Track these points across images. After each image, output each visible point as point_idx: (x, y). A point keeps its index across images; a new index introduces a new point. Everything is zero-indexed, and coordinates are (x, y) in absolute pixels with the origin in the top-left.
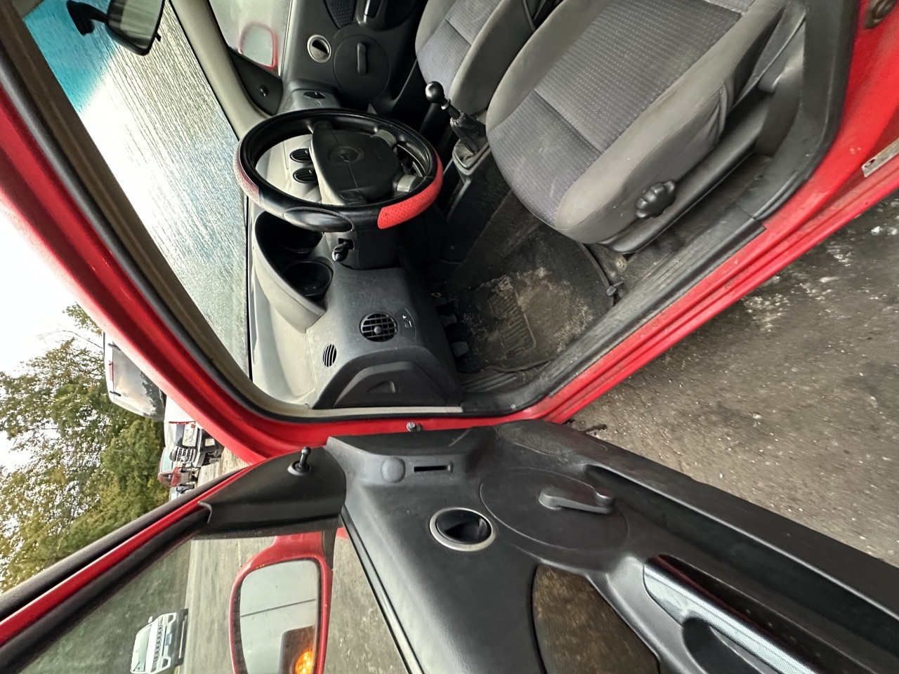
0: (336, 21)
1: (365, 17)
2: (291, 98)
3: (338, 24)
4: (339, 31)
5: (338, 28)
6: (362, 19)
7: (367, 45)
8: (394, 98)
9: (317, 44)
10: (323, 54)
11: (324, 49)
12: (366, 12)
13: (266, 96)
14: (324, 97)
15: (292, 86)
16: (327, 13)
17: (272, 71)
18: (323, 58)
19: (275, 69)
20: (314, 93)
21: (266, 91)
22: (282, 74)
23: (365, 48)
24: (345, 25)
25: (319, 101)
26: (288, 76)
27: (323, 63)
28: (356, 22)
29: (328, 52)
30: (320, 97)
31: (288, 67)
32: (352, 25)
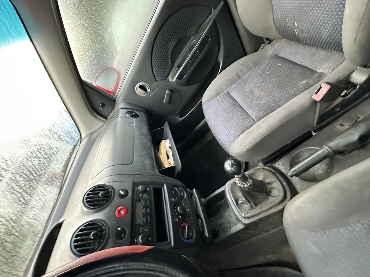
0: (157, 78)
1: (175, 79)
2: (117, 112)
3: (157, 79)
4: (157, 83)
5: (157, 81)
6: (173, 79)
7: (172, 91)
8: (181, 117)
9: (142, 87)
10: (144, 92)
11: (146, 90)
12: (176, 76)
13: (102, 108)
14: (139, 116)
15: (121, 105)
16: (152, 74)
17: (111, 94)
18: (144, 94)
19: (114, 93)
20: (134, 112)
21: (103, 105)
22: (117, 97)
23: (170, 93)
24: (161, 80)
25: (134, 120)
26: (121, 98)
27: (143, 96)
28: (169, 80)
29: (148, 91)
30: (136, 116)
31: (121, 95)
32: (165, 81)
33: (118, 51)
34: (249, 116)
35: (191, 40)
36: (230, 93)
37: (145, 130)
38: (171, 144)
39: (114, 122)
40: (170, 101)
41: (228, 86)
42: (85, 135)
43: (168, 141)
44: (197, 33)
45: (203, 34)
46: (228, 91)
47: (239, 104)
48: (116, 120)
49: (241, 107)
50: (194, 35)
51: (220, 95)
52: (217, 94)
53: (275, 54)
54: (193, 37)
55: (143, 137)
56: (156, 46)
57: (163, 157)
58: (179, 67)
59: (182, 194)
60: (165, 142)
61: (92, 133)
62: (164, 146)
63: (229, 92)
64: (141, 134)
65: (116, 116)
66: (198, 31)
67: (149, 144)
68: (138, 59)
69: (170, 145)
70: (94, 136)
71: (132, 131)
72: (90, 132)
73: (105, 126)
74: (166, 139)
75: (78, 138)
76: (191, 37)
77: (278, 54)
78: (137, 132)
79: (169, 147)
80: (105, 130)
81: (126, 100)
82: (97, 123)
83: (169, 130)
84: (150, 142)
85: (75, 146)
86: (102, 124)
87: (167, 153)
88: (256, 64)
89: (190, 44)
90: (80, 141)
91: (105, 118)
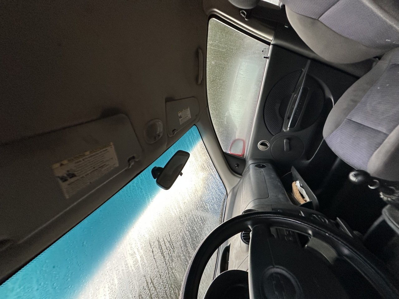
0: (272, 133)
1: (288, 129)
2: (249, 168)
4: (274, 136)
7: (289, 139)
8: (308, 160)
9: (262, 144)
10: (266, 147)
11: (266, 145)
12: (289, 126)
13: (238, 167)
14: (266, 167)
15: (250, 162)
16: (268, 131)
17: (242, 156)
18: (266, 148)
19: (243, 155)
20: (260, 164)
21: (238, 165)
22: (246, 157)
23: (288, 141)
24: (277, 134)
25: (262, 170)
26: (249, 157)
27: (265, 151)
28: (283, 131)
29: (268, 146)
30: (263, 167)
31: (248, 155)
32: (281, 133)
33: (237, 127)
34: (379, 132)
35: (293, 95)
36: (352, 120)
37: (273, 175)
38: (302, 183)
39: (248, 174)
40: (290, 147)
41: (346, 115)
42: (230, 190)
43: (298, 182)
44: (295, 90)
45: (301, 88)
46: (348, 118)
47: (364, 126)
48: (249, 172)
49: (368, 127)
50: (294, 92)
51: (341, 125)
52: (337, 126)
53: (392, 65)
54: (293, 94)
55: (272, 180)
56: (266, 113)
57: (297, 196)
58: (289, 118)
59: (323, 221)
60: (296, 183)
61: (234, 188)
62: (295, 187)
63: (350, 119)
64: (270, 178)
65: (249, 170)
66: (296, 88)
67: (279, 184)
68: (255, 126)
69: (301, 185)
70: (235, 190)
71: (263, 177)
72: (232, 187)
73: (242, 180)
74: (296, 181)
75: (225, 194)
76: (291, 95)
77: (396, 63)
78: (266, 177)
79: (301, 186)
80: (243, 182)
81: (253, 157)
82: (236, 180)
83: (297, 172)
84: (280, 183)
85: (225, 200)
86: (239, 180)
87: (300, 192)
88: (372, 83)
89: (292, 99)
90: (226, 196)
91: (241, 175)
